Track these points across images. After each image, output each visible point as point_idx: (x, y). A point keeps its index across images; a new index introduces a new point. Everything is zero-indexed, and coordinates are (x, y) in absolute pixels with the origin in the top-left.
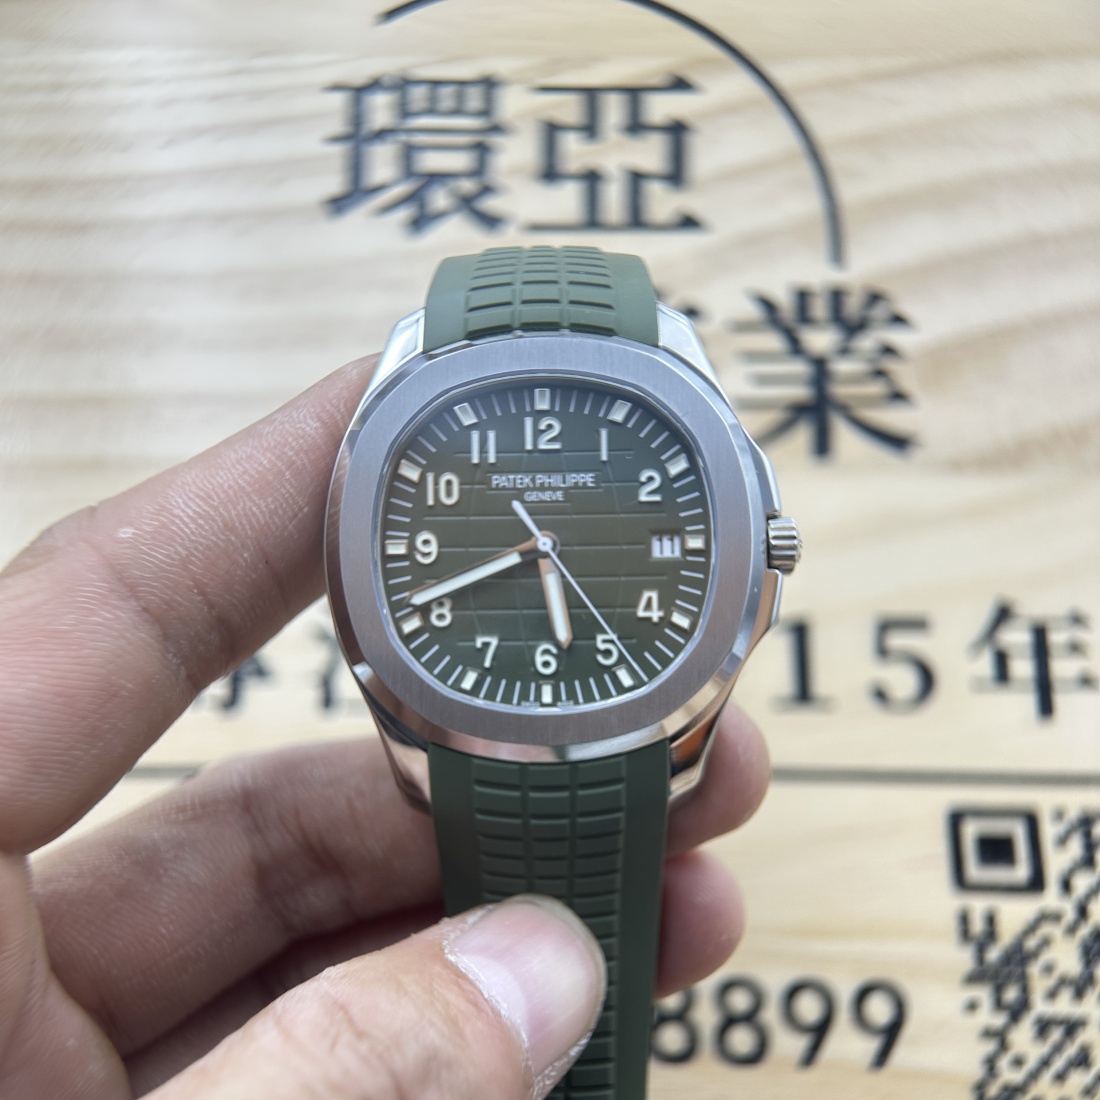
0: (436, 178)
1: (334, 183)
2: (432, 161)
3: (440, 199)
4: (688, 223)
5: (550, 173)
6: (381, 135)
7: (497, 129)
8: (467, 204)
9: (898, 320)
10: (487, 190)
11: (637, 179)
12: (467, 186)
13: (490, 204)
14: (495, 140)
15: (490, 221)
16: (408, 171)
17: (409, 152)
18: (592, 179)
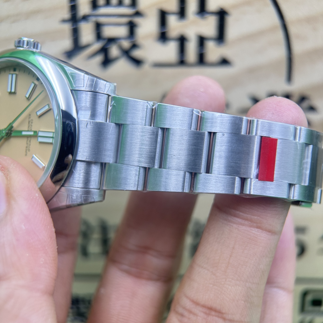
0: (112, 40)
1: (67, 44)
2: (109, 32)
3: (114, 51)
4: (224, 62)
5: (163, 37)
6: (85, 18)
7: (138, 14)
8: (126, 53)
9: (312, 109)
10: (134, 46)
11: (202, 41)
12: (126, 44)
13: (137, 53)
14: (137, 20)
15: (137, 62)
16: (99, 36)
17: (98, 26)
18: (182, 40)
